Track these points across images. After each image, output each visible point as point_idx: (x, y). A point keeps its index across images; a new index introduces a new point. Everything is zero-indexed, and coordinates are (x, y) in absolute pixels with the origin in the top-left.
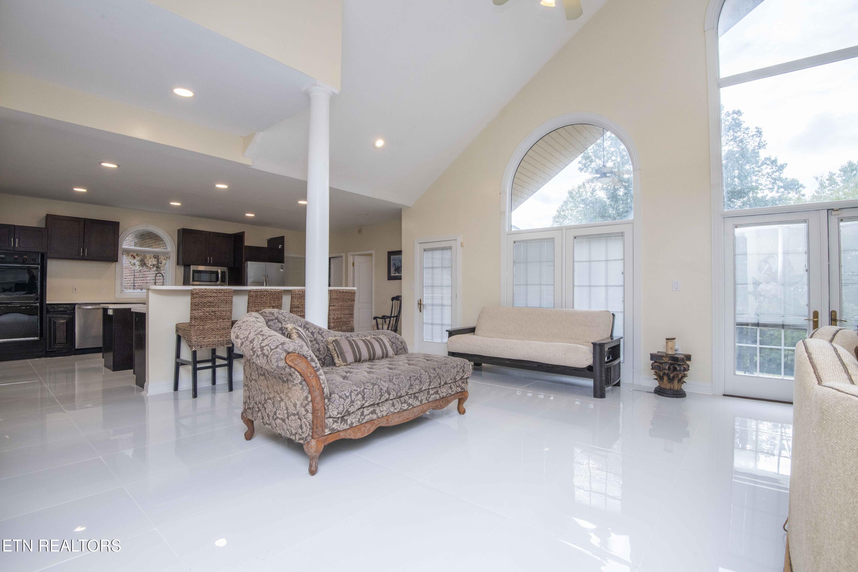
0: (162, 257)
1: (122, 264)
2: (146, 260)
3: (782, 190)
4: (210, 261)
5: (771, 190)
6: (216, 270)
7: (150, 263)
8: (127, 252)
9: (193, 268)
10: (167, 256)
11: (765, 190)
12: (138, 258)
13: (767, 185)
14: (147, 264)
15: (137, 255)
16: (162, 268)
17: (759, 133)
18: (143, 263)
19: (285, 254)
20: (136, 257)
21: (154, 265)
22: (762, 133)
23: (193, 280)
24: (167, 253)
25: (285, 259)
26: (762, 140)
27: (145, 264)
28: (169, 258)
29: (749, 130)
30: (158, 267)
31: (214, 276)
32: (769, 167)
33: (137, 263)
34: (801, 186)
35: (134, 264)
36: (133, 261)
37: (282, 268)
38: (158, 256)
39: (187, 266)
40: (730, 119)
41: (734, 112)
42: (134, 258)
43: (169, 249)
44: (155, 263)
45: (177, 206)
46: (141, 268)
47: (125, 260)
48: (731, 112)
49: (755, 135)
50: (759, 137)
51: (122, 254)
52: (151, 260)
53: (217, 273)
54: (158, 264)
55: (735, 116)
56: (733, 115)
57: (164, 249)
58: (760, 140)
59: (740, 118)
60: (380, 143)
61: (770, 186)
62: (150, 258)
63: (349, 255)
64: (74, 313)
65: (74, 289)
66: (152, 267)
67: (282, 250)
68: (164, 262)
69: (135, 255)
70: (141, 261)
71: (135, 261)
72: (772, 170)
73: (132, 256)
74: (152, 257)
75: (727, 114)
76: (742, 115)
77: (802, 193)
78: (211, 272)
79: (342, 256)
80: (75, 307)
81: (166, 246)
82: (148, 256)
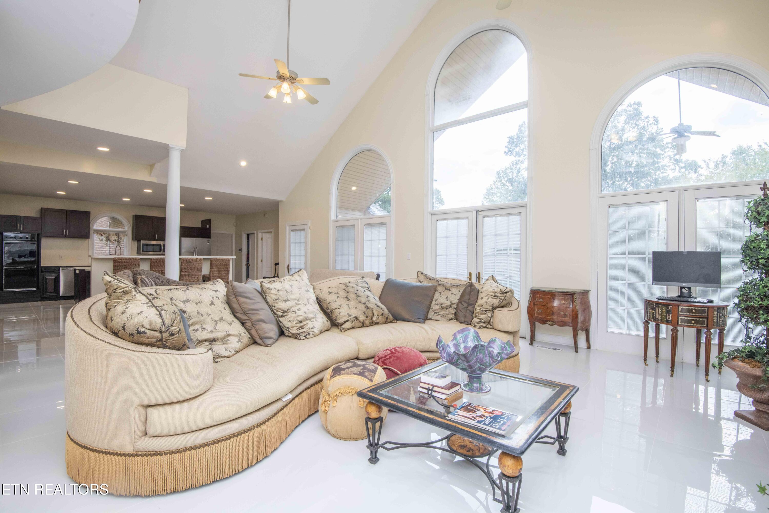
0: (122, 235)
1: (93, 240)
2: (110, 237)
3: (683, 170)
4: (155, 237)
5: (674, 170)
6: (160, 244)
7: (113, 239)
8: (97, 232)
9: (143, 242)
10: (125, 234)
11: (668, 171)
12: (104, 236)
13: (670, 166)
14: (111, 240)
15: (104, 233)
16: (122, 242)
17: (657, 121)
18: (108, 239)
19: (211, 231)
20: (103, 235)
21: (115, 241)
22: (659, 122)
23: (143, 251)
24: (125, 232)
25: (212, 235)
26: (659, 128)
27: (109, 240)
28: (127, 235)
29: (648, 119)
30: (119, 242)
31: (159, 247)
32: (671, 150)
33: (104, 239)
34: (699, 167)
35: (102, 240)
36: (101, 238)
37: (208, 242)
38: (119, 234)
39: (139, 241)
40: (631, 109)
41: (634, 104)
42: (102, 235)
43: (126, 229)
44: (116, 239)
45: (128, 201)
46: (106, 243)
47: (95, 238)
48: (632, 103)
49: (652, 123)
50: (657, 125)
51: (93, 233)
52: (114, 237)
53: (160, 245)
54: (118, 239)
55: (637, 107)
56: (634, 106)
57: (123, 229)
58: (658, 127)
59: (640, 108)
60: (243, 163)
61: (673, 167)
62: (113, 235)
63: (258, 232)
64: (59, 272)
65: (60, 257)
66: (114, 241)
67: (209, 229)
68: (123, 238)
69: (102, 233)
70: (106, 238)
71: (102, 238)
72: (673, 153)
73: (100, 234)
74: (114, 235)
75: (629, 105)
76: (642, 106)
77: (700, 173)
78: (157, 245)
79: (254, 233)
80: (60, 268)
81: (124, 227)
82: (111, 234)
